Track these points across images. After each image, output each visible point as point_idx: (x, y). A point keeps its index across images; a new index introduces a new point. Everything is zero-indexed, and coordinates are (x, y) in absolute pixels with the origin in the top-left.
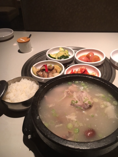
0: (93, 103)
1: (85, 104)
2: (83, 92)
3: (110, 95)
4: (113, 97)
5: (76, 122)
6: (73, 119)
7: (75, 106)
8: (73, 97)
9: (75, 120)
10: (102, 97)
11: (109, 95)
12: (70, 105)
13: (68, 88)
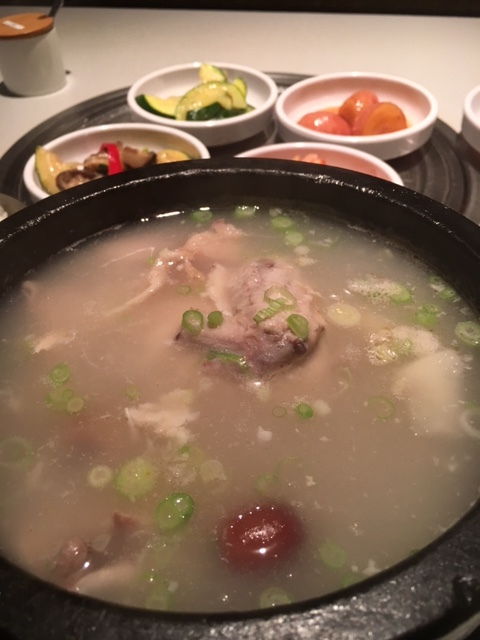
0: (321, 330)
1: (268, 332)
2: (271, 266)
3: (439, 287)
4: (457, 299)
5: (185, 449)
6: (171, 432)
7: (204, 345)
8: (204, 295)
9: (183, 436)
10: (392, 300)
11: (434, 287)
12: (170, 342)
13: (181, 244)
